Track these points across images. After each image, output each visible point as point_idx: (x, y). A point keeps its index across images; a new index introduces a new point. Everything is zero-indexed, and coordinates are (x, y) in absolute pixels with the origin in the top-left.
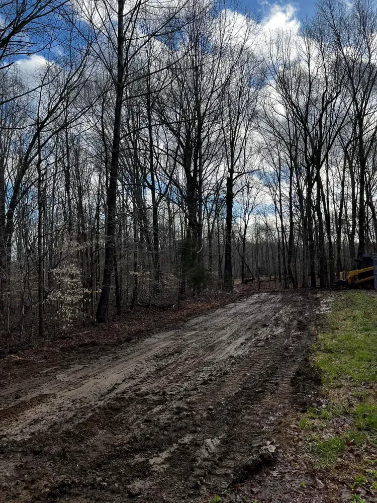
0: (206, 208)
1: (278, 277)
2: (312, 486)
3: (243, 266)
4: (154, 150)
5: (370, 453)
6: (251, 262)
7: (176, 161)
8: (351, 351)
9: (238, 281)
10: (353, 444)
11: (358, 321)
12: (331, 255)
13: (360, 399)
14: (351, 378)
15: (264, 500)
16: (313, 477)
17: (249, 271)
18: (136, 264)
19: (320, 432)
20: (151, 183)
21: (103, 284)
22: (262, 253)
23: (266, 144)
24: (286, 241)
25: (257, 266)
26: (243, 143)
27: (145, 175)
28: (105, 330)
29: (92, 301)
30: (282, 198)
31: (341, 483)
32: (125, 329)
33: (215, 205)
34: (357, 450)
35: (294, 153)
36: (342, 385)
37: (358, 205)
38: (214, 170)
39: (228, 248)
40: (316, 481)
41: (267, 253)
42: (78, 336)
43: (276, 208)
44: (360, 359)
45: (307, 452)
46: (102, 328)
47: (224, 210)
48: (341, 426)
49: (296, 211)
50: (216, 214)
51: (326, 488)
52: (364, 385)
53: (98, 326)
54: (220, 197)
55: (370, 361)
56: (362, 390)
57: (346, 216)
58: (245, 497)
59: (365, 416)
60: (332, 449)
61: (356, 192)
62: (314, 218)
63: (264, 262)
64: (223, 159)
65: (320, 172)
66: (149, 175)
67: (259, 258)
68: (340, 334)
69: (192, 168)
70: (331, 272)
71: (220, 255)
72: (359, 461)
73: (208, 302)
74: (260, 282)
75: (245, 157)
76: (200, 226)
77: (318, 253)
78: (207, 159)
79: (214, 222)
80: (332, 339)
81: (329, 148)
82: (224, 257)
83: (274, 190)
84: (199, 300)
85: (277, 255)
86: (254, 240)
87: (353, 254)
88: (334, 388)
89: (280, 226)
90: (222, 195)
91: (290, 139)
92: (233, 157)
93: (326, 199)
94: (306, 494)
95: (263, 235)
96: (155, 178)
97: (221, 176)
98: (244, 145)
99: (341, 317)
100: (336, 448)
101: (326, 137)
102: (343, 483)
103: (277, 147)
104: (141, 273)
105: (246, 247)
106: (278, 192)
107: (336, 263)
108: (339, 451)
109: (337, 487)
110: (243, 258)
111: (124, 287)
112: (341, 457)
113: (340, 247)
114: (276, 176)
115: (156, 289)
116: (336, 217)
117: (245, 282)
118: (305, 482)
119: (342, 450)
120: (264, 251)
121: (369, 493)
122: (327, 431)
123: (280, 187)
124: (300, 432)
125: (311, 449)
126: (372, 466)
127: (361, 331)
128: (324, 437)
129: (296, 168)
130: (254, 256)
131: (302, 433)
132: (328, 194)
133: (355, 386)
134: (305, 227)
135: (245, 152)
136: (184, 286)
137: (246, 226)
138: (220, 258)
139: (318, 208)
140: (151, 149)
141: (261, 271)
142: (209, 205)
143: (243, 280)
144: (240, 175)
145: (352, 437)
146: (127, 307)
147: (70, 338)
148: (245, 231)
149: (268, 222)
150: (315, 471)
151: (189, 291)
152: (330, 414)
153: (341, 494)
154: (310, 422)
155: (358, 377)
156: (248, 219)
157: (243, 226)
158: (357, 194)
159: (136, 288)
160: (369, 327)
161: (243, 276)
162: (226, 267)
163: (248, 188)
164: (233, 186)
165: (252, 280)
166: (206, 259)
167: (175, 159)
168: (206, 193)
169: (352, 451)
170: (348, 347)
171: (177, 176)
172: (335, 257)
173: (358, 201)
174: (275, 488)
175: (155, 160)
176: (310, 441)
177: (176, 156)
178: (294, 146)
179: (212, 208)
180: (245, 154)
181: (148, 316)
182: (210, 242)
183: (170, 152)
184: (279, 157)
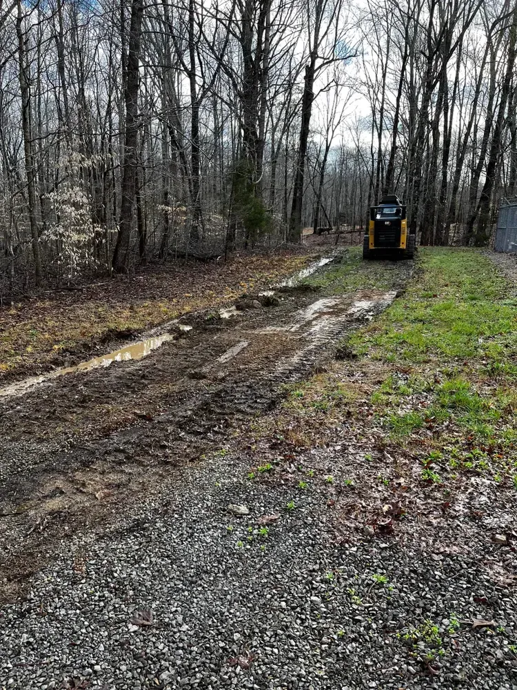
0: (271, 115)
1: (364, 227)
2: (378, 459)
3: (318, 208)
4: (196, 9)
5: (451, 431)
6: (329, 204)
7: (229, 32)
8: (448, 323)
9: (308, 231)
10: (434, 421)
11: (464, 288)
12: (442, 199)
13: (449, 375)
14: (442, 353)
15: (322, 470)
16: (381, 451)
17: (326, 216)
18: (166, 194)
19: (395, 407)
20: (189, 67)
21: (121, 220)
22: (347, 191)
23: (371, 13)
24: (382, 175)
25: (338, 210)
26: (335, 9)
27: (180, 54)
28: (125, 283)
29: (107, 242)
30: (385, 106)
31: (413, 458)
32: (152, 283)
33: (284, 112)
34: (437, 427)
35: (411, 32)
36: (430, 360)
37: (494, 124)
38: (288, 51)
39: (299, 179)
40: (384, 455)
41: (353, 191)
42: (89, 288)
43: (374, 121)
44: (459, 332)
45: (376, 427)
46: (122, 280)
47: (297, 121)
48: (421, 403)
49: (403, 128)
50: (285, 125)
51: (395, 462)
52: (457, 361)
53: (116, 278)
54: (292, 98)
55: (471, 334)
56: (453, 367)
57: (474, 141)
58: (300, 467)
59: (452, 393)
60: (407, 425)
61: (494, 103)
62: (428, 141)
63: (347, 204)
64: (303, 34)
65: (447, 66)
66: (187, 53)
67: (341, 199)
68: (438, 303)
69: (254, 46)
70: (438, 221)
71: (286, 190)
72: (438, 439)
73: (266, 255)
74: (339, 233)
75: (336, 33)
76: (261, 142)
77: (425, 194)
78: (278, 31)
79: (281, 139)
80: (426, 308)
81: (466, 27)
82: (292, 193)
83: (374, 92)
84: (254, 252)
85: (367, 194)
86: (337, 170)
87: (473, 198)
88: (419, 362)
89: (377, 151)
90: (297, 96)
91: (409, 8)
92: (319, 31)
93: (449, 111)
94: (371, 466)
95: (351, 163)
96: (196, 58)
97: (297, 63)
98: (337, 12)
99: (442, 282)
100: (411, 424)
101: (464, 9)
102: (415, 458)
103: (387, 19)
104: (174, 209)
105: (325, 181)
106: (380, 96)
107: (447, 211)
108: (415, 427)
109: (408, 462)
110: (319, 197)
111: (150, 226)
112: (417, 433)
113: (458, 188)
114: (380, 68)
115: (194, 234)
116: (459, 142)
117: (318, 232)
118: (370, 454)
119: (418, 427)
120: (350, 188)
121: (443, 469)
122: (404, 407)
123: (383, 87)
124: (371, 406)
125: (382, 424)
126: (451, 443)
127: (465, 300)
128: (399, 412)
129: (412, 58)
130: (334, 195)
131: (374, 408)
132: (454, 102)
133: (445, 362)
134: (413, 155)
135: (337, 24)
136: (234, 231)
137: (328, 148)
138: (286, 194)
139: (435, 125)
140: (191, 7)
141: (341, 218)
142: (276, 111)
143: (315, 228)
144: (327, 63)
145: (432, 414)
146: (154, 256)
147: (79, 290)
148: (326, 157)
149: (360, 145)
150: (385, 445)
151: (239, 238)
152: (411, 390)
153: (412, 469)
154: (385, 397)
155: (451, 352)
156: (332, 138)
157: (324, 147)
158: (496, 106)
159: (166, 229)
160: (476, 295)
161: (315, 223)
162: (294, 207)
163: (337, 85)
164: (314, 80)
165: (328, 230)
166: (266, 194)
167: (228, 28)
168: (273, 90)
169: (430, 428)
170: (445, 318)
171: (230, 58)
172: (448, 203)
173: (495, 118)
174: (336, 459)
175: (196, 27)
176: (382, 416)
177: (230, 24)
178: (414, 19)
179: (280, 117)
180: (336, 28)
181: (183, 269)
182: (273, 170)
183: (220, 16)
184: (389, 36)
